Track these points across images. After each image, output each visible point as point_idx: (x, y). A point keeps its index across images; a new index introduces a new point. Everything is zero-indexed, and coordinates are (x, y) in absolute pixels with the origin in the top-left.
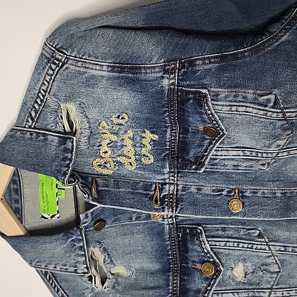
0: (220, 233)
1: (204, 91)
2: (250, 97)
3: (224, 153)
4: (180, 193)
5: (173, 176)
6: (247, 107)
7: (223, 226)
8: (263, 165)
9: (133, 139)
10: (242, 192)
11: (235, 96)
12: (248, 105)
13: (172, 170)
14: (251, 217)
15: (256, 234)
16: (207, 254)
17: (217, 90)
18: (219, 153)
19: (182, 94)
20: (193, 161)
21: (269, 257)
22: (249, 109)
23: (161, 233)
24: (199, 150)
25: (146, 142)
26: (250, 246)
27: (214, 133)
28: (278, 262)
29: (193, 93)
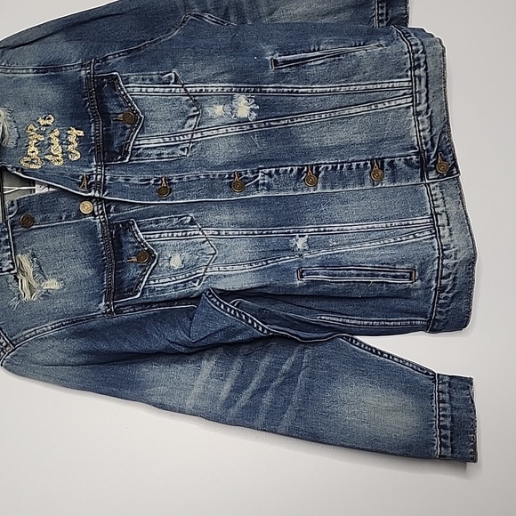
0: (153, 225)
1: (115, 73)
2: (155, 77)
3: (146, 142)
4: (107, 182)
5: (100, 169)
6: (154, 87)
7: (156, 218)
8: (183, 150)
9: (59, 137)
10: (169, 180)
11: (143, 79)
13: (99, 164)
14: (179, 200)
15: (188, 221)
16: (140, 243)
17: (127, 74)
18: (141, 142)
19: (98, 80)
20: (118, 151)
21: (204, 242)
22: (156, 90)
23: (93, 233)
24: (121, 139)
25: (72, 139)
26: (184, 234)
28: (214, 246)
29: (106, 77)
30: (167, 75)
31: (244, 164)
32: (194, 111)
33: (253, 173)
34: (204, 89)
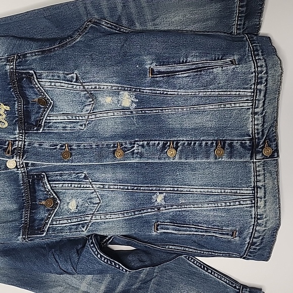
0: (59, 177)
1: (31, 72)
2: (62, 75)
3: (55, 118)
4: (26, 147)
5: (21, 136)
6: (61, 83)
7: (60, 172)
8: (81, 125)
10: (71, 146)
11: (53, 76)
12: (61, 81)
13: (21, 132)
14: (76, 163)
15: (83, 177)
16: (48, 192)
17: (40, 72)
18: (51, 118)
19: (19, 74)
20: (34, 124)
21: (92, 193)
22: (62, 84)
23: (16, 180)
24: (37, 116)
26: (79, 186)
27: (44, 103)
28: (99, 196)
29: (25, 73)
30: (70, 76)
31: (125, 137)
32: (90, 102)
33: (131, 144)
34: (98, 86)
